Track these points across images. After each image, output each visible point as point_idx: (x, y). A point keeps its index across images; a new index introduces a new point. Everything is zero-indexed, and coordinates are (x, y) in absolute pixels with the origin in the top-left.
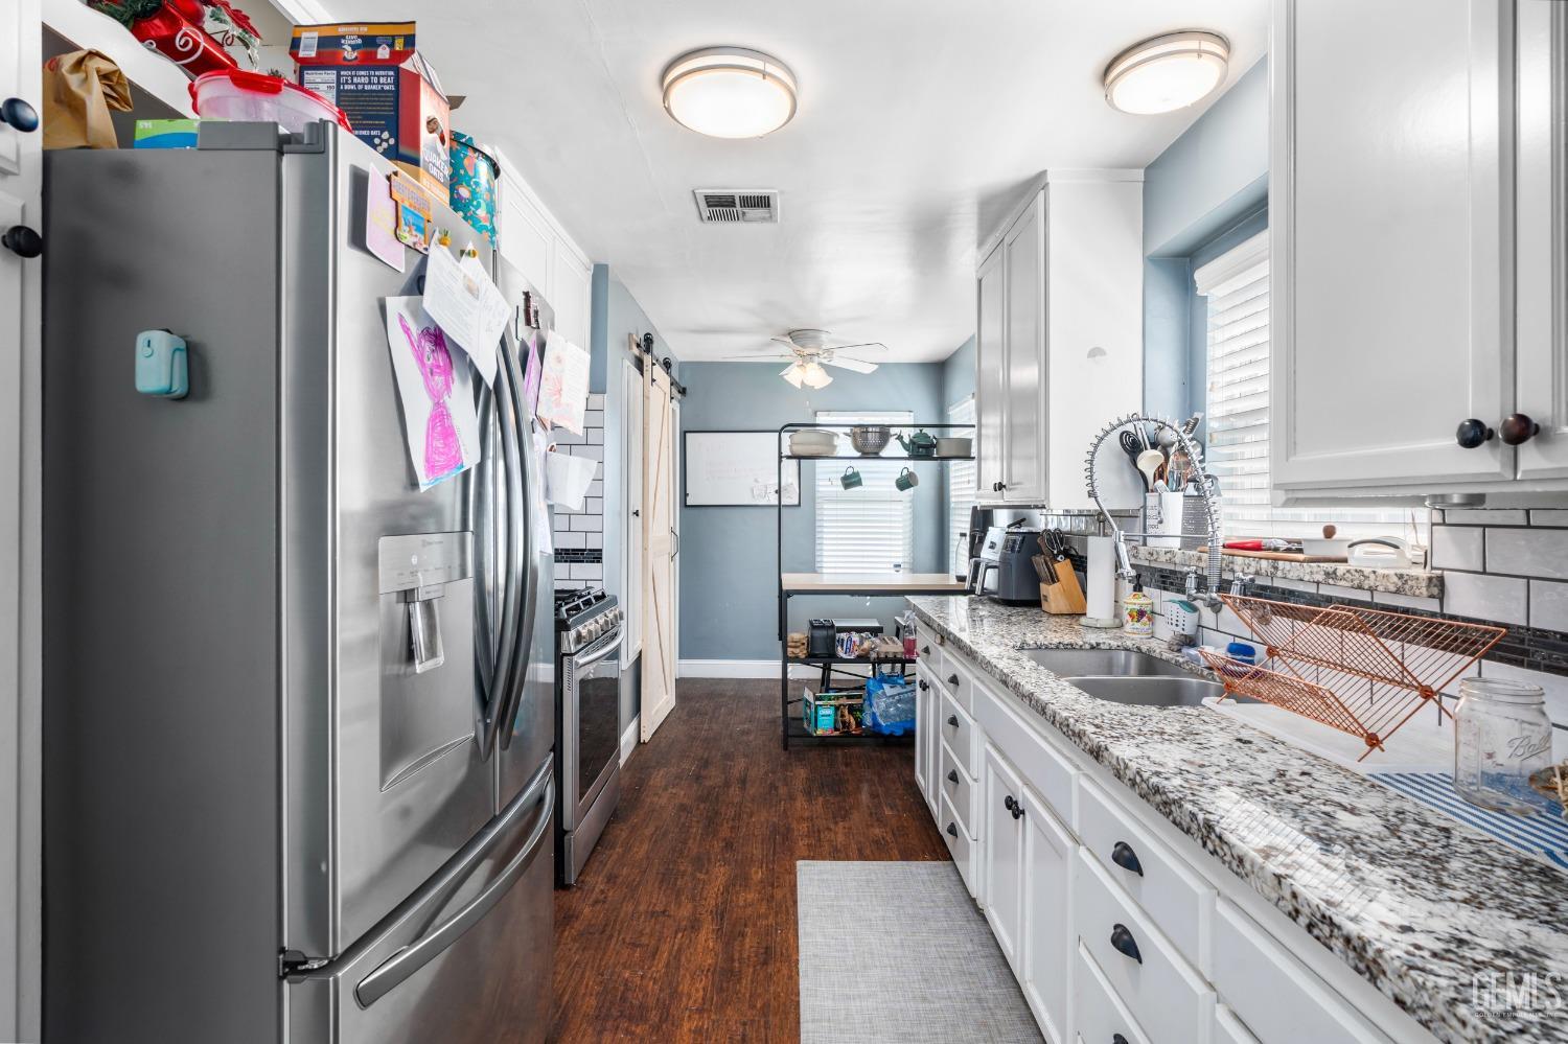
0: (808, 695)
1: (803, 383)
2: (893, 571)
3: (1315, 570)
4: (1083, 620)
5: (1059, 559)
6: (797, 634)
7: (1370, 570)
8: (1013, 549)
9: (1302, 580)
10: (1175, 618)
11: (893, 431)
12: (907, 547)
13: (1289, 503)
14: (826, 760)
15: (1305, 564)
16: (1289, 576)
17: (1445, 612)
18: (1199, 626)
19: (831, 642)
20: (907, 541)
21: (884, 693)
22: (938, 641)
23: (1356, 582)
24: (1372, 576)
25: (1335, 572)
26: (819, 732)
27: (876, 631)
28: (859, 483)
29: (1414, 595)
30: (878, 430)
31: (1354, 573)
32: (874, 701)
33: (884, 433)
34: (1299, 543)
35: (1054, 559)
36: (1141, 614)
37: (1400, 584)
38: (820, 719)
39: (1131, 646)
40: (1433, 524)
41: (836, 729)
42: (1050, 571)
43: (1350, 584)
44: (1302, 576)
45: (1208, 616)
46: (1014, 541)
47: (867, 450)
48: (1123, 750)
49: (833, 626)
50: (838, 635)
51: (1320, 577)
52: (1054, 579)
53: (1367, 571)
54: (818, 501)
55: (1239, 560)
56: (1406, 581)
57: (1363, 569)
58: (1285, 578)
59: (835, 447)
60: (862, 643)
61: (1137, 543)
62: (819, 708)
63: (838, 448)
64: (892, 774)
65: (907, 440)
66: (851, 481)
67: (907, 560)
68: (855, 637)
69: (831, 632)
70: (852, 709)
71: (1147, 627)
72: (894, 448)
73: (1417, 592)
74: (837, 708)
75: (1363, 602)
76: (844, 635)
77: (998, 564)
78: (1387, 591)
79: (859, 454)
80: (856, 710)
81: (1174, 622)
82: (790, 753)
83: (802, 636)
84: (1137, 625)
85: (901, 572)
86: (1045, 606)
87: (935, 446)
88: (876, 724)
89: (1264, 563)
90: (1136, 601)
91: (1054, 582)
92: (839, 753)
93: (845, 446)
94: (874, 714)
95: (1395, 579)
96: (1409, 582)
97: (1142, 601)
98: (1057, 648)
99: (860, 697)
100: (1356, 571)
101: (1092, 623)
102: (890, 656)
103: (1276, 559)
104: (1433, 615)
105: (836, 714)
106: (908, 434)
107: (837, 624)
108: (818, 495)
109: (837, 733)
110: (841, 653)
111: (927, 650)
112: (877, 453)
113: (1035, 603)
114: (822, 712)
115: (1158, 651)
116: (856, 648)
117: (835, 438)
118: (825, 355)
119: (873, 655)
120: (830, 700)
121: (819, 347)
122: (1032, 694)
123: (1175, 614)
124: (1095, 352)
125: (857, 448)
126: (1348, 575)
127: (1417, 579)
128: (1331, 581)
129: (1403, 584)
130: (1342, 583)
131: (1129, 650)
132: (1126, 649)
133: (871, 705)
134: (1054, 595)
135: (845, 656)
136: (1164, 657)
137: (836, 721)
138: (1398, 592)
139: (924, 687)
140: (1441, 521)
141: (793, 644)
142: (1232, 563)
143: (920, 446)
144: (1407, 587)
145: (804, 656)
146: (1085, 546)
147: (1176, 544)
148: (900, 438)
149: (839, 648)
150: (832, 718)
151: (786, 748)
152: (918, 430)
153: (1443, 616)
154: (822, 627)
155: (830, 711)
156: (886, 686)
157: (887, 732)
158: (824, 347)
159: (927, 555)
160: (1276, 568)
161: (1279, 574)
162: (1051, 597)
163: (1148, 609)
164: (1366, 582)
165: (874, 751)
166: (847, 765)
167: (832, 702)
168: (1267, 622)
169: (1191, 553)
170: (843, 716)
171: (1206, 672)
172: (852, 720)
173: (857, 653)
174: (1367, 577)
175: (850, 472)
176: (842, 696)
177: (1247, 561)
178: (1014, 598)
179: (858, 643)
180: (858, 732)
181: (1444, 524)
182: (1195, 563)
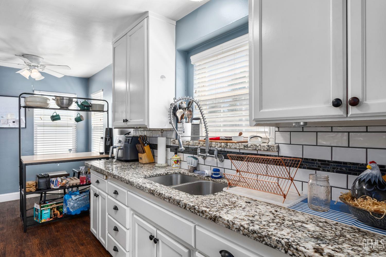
0: (37, 206)
1: (30, 76)
2: (68, 152)
3: (241, 145)
4: (157, 165)
5: (146, 145)
6: (30, 182)
7: (259, 145)
8: (128, 142)
9: (236, 148)
10: (191, 162)
11: (74, 100)
12: (74, 143)
13: (257, 125)
14: (47, 232)
15: (237, 144)
16: (232, 147)
17: (279, 155)
18: (198, 164)
19: (48, 184)
20: (74, 141)
21: (72, 199)
22: (105, 178)
23: (254, 148)
24: (259, 146)
25: (247, 145)
26: (43, 221)
27: (67, 176)
28: (59, 119)
29: (273, 151)
30: (68, 99)
31: (253, 145)
32: (68, 203)
33: (70, 101)
34: (231, 137)
35: (144, 145)
36: (178, 161)
37: (268, 148)
38: (43, 215)
39: (177, 172)
40: (276, 131)
41: (51, 218)
42: (143, 149)
43: (252, 149)
44: (236, 147)
45: (201, 160)
46: (129, 140)
47: (62, 106)
48: (227, 217)
49: (48, 176)
50: (51, 179)
51: (242, 147)
52: (144, 152)
53: (258, 145)
54: (34, 126)
55: (214, 143)
56: (270, 147)
57: (256, 144)
58: (230, 148)
59: (48, 104)
60: (62, 181)
61: (174, 139)
62: (43, 211)
63: (49, 105)
64: (79, 230)
65: (79, 103)
66: (55, 118)
67: (74, 148)
68: (59, 179)
69: (48, 179)
70: (58, 208)
71: (179, 165)
72: (74, 106)
73: (274, 150)
74: (51, 209)
75: (255, 154)
76: (53, 179)
77: (123, 148)
78: (264, 150)
79: (59, 108)
80: (60, 208)
81: (191, 163)
82: (28, 233)
83: (33, 182)
84: (177, 165)
85: (72, 152)
86: (140, 161)
87: (91, 106)
88: (69, 211)
89: (223, 144)
90: (176, 157)
91: (144, 153)
92: (53, 227)
93: (53, 104)
94: (68, 208)
95: (267, 147)
96: (271, 148)
97: (178, 157)
98: (156, 176)
99: (62, 202)
100: (254, 145)
101: (160, 165)
102: (75, 184)
103: (227, 143)
104: (276, 156)
105: (51, 212)
106: (80, 101)
107: (50, 175)
108: (34, 124)
109: (51, 219)
110: (52, 186)
111: (98, 182)
112: (67, 108)
113: (136, 160)
114: (44, 212)
115: (187, 173)
116: (60, 183)
117: (48, 100)
118: (41, 67)
119: (68, 185)
120: (48, 206)
121: (38, 63)
122: (171, 197)
123: (191, 161)
124: (162, 77)
125: (58, 105)
126: (251, 146)
127: (274, 146)
128: (246, 148)
129: (269, 148)
130: (250, 149)
131: (177, 173)
132: (176, 173)
133: (66, 205)
134: (144, 157)
135: (54, 188)
136: (189, 175)
137: (51, 215)
138: (267, 150)
139: (96, 195)
140: (278, 130)
141: (29, 186)
142: (211, 144)
143: (85, 106)
144: (270, 149)
145: (34, 191)
146: (157, 141)
147: (189, 139)
148: (77, 102)
149: (52, 185)
150: (49, 214)
151: (25, 231)
152: (84, 100)
153: (279, 156)
154: (43, 177)
155: (48, 211)
156: (73, 197)
157: (73, 214)
158: (41, 64)
159: (82, 146)
160: (227, 145)
161: (228, 147)
162: (143, 158)
163: (179, 160)
164: (258, 148)
165: (69, 222)
166: (57, 232)
167: (49, 207)
168: (223, 161)
169: (196, 141)
170: (54, 212)
171: (206, 178)
172: (58, 212)
173: (60, 185)
174: (258, 147)
175: (55, 114)
176: (54, 204)
177: (217, 143)
178: (129, 159)
179: (60, 182)
180: (61, 217)
181: (279, 131)
182: (197, 144)
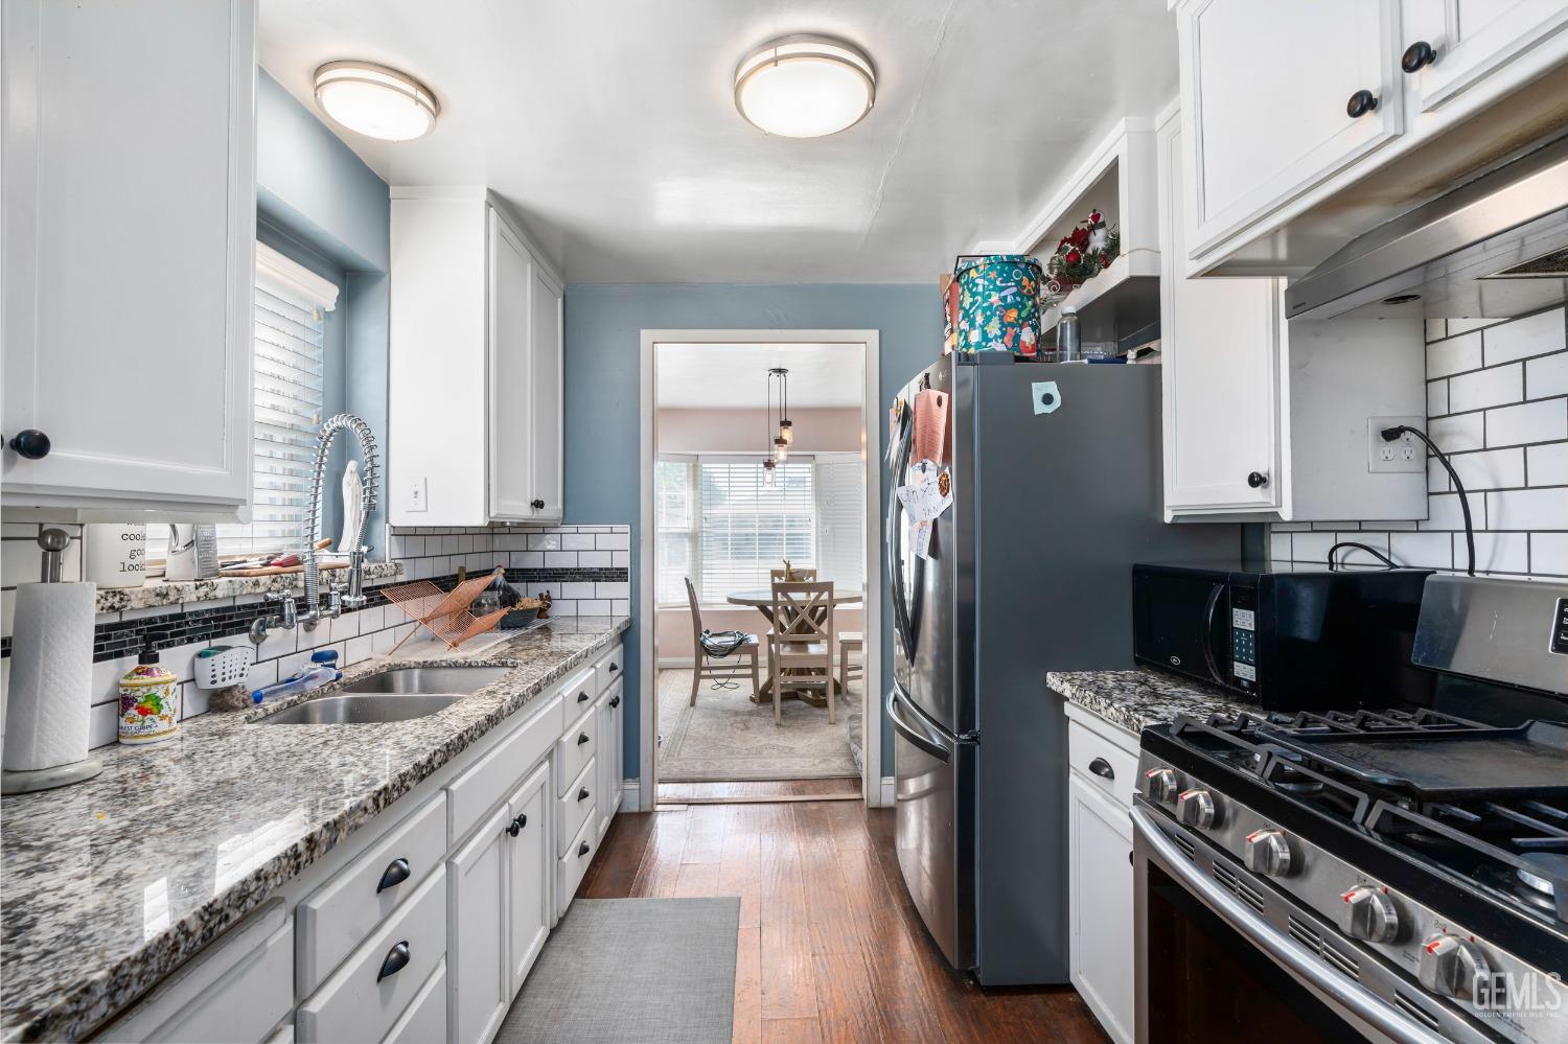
40: (391, 535)
181: (394, 535)
182: (249, 589)
